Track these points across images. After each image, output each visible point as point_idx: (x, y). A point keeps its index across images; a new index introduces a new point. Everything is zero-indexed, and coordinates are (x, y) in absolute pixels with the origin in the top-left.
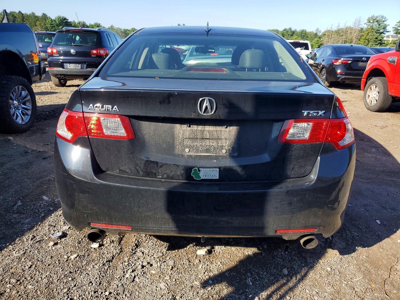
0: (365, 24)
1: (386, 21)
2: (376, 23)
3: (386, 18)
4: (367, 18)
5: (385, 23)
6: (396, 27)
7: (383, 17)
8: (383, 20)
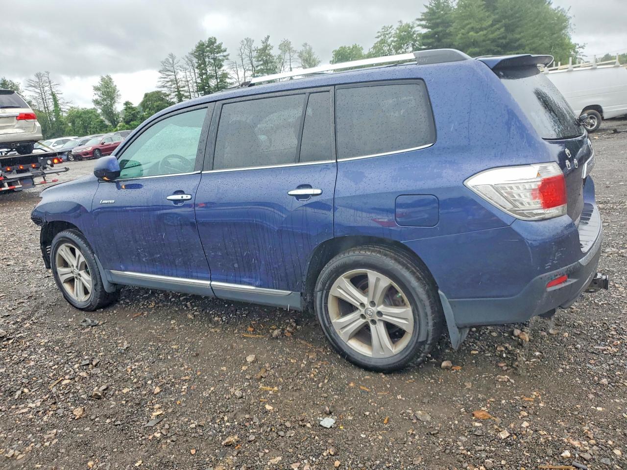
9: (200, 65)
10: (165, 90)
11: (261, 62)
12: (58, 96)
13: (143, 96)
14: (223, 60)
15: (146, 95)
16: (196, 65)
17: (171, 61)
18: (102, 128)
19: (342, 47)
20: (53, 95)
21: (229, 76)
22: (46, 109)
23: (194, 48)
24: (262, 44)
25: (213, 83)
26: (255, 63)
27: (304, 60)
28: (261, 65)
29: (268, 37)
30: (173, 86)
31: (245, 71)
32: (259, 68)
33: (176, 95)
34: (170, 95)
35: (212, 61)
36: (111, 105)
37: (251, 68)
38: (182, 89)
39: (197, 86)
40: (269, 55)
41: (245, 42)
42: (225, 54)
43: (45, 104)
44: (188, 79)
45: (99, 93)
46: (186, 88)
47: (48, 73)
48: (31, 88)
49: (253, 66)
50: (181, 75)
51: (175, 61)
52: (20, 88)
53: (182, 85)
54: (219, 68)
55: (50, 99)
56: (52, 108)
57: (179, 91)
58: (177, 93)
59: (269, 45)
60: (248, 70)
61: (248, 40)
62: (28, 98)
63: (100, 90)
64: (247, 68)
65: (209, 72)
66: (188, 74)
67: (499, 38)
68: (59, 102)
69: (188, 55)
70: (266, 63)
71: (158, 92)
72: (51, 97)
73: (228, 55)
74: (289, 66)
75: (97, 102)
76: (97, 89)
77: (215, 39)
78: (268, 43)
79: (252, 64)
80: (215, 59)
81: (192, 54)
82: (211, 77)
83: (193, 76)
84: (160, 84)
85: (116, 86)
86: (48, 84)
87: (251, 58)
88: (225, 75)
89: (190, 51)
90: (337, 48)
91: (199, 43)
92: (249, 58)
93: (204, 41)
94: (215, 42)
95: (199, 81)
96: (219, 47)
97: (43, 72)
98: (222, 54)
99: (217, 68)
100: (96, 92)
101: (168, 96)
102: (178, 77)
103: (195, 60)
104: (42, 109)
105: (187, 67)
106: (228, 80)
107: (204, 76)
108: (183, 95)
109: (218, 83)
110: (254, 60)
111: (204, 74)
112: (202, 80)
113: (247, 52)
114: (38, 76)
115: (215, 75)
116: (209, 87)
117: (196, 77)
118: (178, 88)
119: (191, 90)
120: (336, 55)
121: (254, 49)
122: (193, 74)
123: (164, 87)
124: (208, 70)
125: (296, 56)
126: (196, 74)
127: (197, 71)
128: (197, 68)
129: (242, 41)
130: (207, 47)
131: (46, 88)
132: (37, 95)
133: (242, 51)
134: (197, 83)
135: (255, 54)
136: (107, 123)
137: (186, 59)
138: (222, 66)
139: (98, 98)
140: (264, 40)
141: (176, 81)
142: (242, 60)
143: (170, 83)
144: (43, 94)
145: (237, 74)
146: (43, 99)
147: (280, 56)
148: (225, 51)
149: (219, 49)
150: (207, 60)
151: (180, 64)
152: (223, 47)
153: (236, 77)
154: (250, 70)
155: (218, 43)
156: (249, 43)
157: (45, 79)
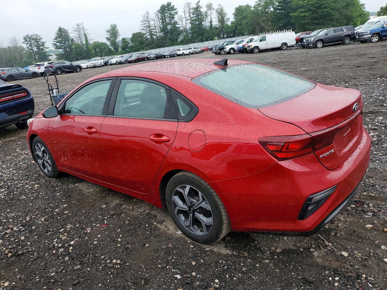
9: (162, 18)
10: (144, 32)
11: (195, 15)
12: (88, 36)
13: (132, 35)
14: (175, 15)
15: (133, 34)
16: (160, 17)
17: (147, 16)
18: (110, 53)
19: (240, 6)
20: (85, 35)
21: (178, 23)
22: (81, 43)
23: (159, 8)
24: (196, 5)
25: (169, 27)
26: (192, 16)
27: (219, 13)
28: (195, 17)
29: (199, 1)
30: (148, 29)
31: (186, 20)
32: (194, 18)
33: (149, 34)
34: (146, 34)
35: (169, 15)
36: (115, 40)
37: (189, 19)
38: (152, 31)
39: (160, 29)
40: (200, 11)
41: (187, 4)
42: (176, 11)
43: (81, 40)
44: (156, 25)
45: (109, 33)
46: (155, 30)
47: (83, 23)
48: (74, 32)
49: (190, 18)
50: (152, 23)
51: (149, 16)
52: (69, 32)
53: (152, 29)
54: (173, 19)
55: (83, 37)
56: (84, 42)
57: (151, 32)
58: (150, 33)
59: (200, 6)
60: (188, 20)
61: (188, 3)
62: (72, 37)
63: (109, 32)
64: (187, 19)
65: (167, 21)
66: (156, 22)
67: (315, 4)
68: (88, 39)
69: (156, 12)
70: (198, 15)
71: (140, 33)
72: (84, 36)
73: (177, 12)
74: (210, 17)
75: (108, 39)
76: (108, 31)
77: (171, 3)
78: (199, 4)
79: (190, 17)
80: (170, 14)
81: (158, 11)
82: (168, 24)
83: (158, 24)
84: (141, 28)
85: (118, 30)
86: (82, 29)
87: (189, 13)
88: (176, 23)
89: (157, 10)
90: (237, 6)
91: (162, 6)
92: (188, 13)
93: (165, 4)
94: (171, 5)
95: (161, 26)
96: (173, 7)
97: (80, 23)
98: (174, 11)
99: (171, 19)
100: (107, 33)
101: (145, 34)
102: (150, 24)
103: (159, 15)
104: (79, 43)
105: (155, 18)
106: (177, 26)
107: (164, 24)
108: (153, 34)
109: (171, 27)
110: (191, 14)
111: (164, 22)
112: (163, 26)
113: (187, 10)
114: (78, 25)
115: (170, 23)
116: (167, 29)
117: (160, 24)
118: (150, 30)
119: (157, 31)
120: (236, 10)
121: (191, 8)
122: (158, 23)
123: (143, 30)
124: (167, 20)
125: (214, 11)
126: (160, 23)
127: (161, 21)
128: (160, 19)
129: (185, 4)
130: (166, 7)
131: (82, 32)
132: (77, 36)
133: (185, 9)
134: (160, 27)
135: (191, 11)
136: (113, 49)
137: (155, 15)
138: (174, 18)
139: (109, 36)
140: (197, 3)
141: (149, 26)
142: (185, 14)
143: (146, 28)
144: (80, 35)
145: (182, 22)
146: (80, 37)
147: (206, 12)
148: (176, 9)
149: (173, 8)
150: (166, 14)
151: (151, 17)
152: (175, 7)
153: (182, 24)
154: (189, 20)
155: (172, 5)
156: (189, 5)
157: (81, 27)
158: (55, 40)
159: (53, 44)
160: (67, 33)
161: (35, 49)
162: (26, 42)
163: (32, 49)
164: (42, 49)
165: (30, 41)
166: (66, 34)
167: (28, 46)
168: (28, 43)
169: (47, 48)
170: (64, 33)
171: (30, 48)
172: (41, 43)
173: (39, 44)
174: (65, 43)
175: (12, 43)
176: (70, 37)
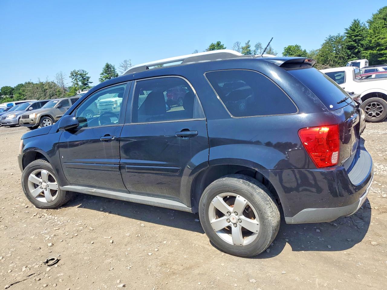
0: (70, 77)
1: (87, 74)
2: (79, 76)
3: (86, 72)
4: (70, 72)
5: (87, 75)
6: (101, 78)
7: (83, 71)
8: (85, 73)
23: (209, 46)
24: (246, 45)
29: (249, 41)
40: (250, 51)
47: (130, 60)
48: (121, 68)
52: (116, 67)
61: (238, 43)
77: (220, 42)
78: (249, 44)
81: (207, 50)
90: (287, 46)
93: (214, 43)
97: (127, 60)
113: (237, 49)
114: (125, 61)
120: (285, 49)
121: (241, 47)
129: (235, 43)
130: (216, 46)
132: (123, 71)
133: (234, 48)
135: (241, 50)
140: (247, 42)
147: (255, 51)
149: (222, 47)
152: (224, 46)
155: (221, 44)
156: (238, 44)
157: (128, 63)
158: (101, 75)
159: (100, 79)
160: (114, 68)
161: (80, 83)
162: (72, 77)
163: (77, 84)
164: (86, 84)
165: (76, 76)
166: (112, 69)
167: (73, 80)
168: (74, 78)
169: (91, 83)
170: (110, 69)
171: (75, 82)
172: (86, 78)
173: (85, 78)
174: (110, 78)
175: (58, 78)
176: (115, 72)
